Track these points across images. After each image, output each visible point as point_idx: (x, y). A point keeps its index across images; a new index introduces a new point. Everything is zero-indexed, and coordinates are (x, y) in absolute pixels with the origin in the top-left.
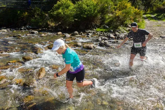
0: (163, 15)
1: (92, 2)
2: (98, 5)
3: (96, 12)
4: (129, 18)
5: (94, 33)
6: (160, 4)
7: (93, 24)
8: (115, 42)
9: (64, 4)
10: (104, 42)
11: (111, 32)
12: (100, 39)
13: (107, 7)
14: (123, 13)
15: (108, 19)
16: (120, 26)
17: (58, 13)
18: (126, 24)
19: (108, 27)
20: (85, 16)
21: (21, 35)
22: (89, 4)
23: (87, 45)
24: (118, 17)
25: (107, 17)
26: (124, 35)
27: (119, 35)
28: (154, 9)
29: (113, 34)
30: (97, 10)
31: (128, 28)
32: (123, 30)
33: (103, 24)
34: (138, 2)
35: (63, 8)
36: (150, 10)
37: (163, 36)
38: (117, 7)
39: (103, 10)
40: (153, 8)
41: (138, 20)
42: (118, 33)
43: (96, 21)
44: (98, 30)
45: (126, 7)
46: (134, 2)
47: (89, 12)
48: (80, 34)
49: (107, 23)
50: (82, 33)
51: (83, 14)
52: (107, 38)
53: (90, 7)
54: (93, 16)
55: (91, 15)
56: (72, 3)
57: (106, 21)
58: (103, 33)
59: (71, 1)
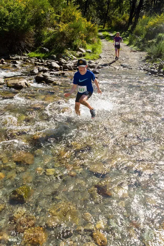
0: (124, 34)
1: (18, 5)
2: (29, 11)
3: (26, 22)
4: (79, 35)
5: (24, 60)
6: (120, 18)
7: (23, 44)
8: (60, 75)
10: (43, 75)
11: (53, 58)
12: (36, 71)
13: (45, 17)
14: (69, 27)
15: (48, 35)
16: (67, 48)
18: (76, 46)
19: (48, 50)
20: (6, 30)
22: (12, 7)
23: (14, 81)
24: (63, 33)
25: (46, 33)
26: (74, 63)
27: (66, 64)
28: (113, 24)
29: (57, 62)
30: (27, 19)
31: (79, 53)
32: (72, 55)
33: (40, 45)
34: (91, 12)
36: (107, 25)
37: (124, 65)
38: (60, 16)
39: (38, 20)
40: (111, 23)
41: (92, 40)
42: (65, 60)
44: (32, 56)
45: (74, 17)
46: (86, 10)
47: (13, 23)
49: (46, 43)
50: (4, 60)
51: (3, 25)
52: (47, 69)
53: (14, 14)
54: (21, 30)
55: (17, 28)
57: (44, 40)
58: (40, 61)
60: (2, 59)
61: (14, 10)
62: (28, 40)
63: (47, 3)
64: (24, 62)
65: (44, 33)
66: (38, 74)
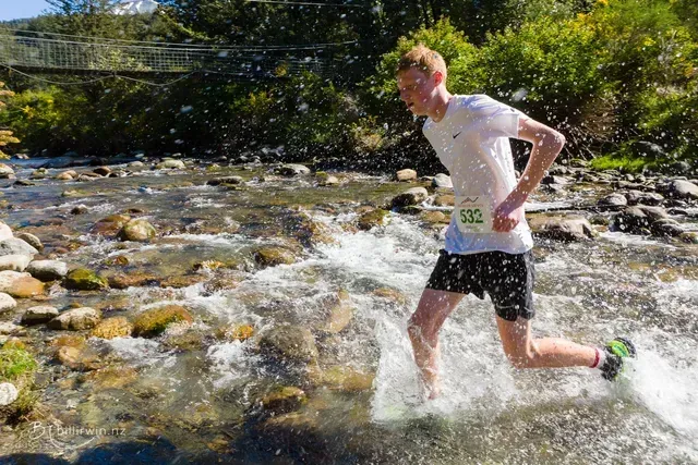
1: (571, 32)
2: (604, 44)
3: (590, 75)
5: (578, 175)
7: (576, 133)
10: (645, 211)
11: (676, 170)
12: (619, 201)
13: (656, 54)
15: (662, 108)
19: (656, 147)
21: (239, 178)
22: (553, 41)
23: (549, 220)
25: (654, 101)
30: (594, 67)
33: (632, 135)
39: (631, 65)
44: (603, 165)
49: (652, 129)
52: (658, 197)
53: (558, 56)
55: (565, 89)
56: (468, 42)
57: (646, 121)
58: (631, 178)
59: (462, 32)
61: (557, 47)
63: (666, 15)
64: (578, 180)
65: (648, 101)
66: (625, 207)
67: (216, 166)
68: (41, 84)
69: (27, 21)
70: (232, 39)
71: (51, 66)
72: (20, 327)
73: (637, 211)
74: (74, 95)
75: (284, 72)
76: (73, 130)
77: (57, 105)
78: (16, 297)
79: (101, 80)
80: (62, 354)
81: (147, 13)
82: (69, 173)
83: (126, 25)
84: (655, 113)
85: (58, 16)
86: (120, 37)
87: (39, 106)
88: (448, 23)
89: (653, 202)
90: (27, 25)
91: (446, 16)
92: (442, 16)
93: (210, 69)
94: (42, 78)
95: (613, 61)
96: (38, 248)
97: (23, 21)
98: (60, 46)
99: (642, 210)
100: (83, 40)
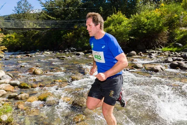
1: (154, 14)
2: (164, 17)
3: (160, 25)
5: (159, 53)
7: (157, 41)
9: (116, 20)
11: (186, 51)
12: (170, 60)
13: (179, 19)
15: (181, 34)
17: (108, 30)
19: (180, 45)
20: (144, 32)
21: (65, 56)
22: (150, 16)
23: (151, 66)
25: (179, 32)
30: (161, 23)
33: (173, 41)
35: (114, 24)
39: (171, 22)
43: (161, 38)
44: (166, 50)
47: (150, 27)
48: (138, 55)
49: (179, 40)
50: (142, 53)
51: (142, 29)
52: (181, 58)
53: (151, 20)
54: (157, 31)
55: (154, 29)
56: (126, 17)
57: (177, 37)
58: (174, 53)
59: (124, 15)
60: (141, 52)
61: (151, 18)
62: (162, 38)
63: (181, 8)
65: (177, 32)
66: (172, 62)
67: (58, 53)
68: (11, 32)
69: (8, 16)
70: (62, 19)
71: (14, 27)
72: (8, 99)
73: (176, 63)
74: (20, 35)
75: (76, 27)
76: (20, 44)
77: (16, 38)
78: (6, 91)
79: (27, 31)
80: (19, 106)
81: (39, 13)
82: (19, 56)
83: (34, 16)
84: (179, 35)
85: (16, 14)
86: (32, 19)
87: (11, 38)
88: (120, 12)
89: (180, 60)
90: (7, 17)
91: (120, 11)
92: (119, 11)
93: (56, 27)
94: (12, 31)
95: (166, 21)
96: (12, 77)
97: (6, 16)
98: (16, 22)
99: (177, 62)
100: (23, 20)
